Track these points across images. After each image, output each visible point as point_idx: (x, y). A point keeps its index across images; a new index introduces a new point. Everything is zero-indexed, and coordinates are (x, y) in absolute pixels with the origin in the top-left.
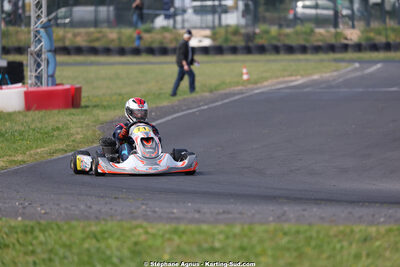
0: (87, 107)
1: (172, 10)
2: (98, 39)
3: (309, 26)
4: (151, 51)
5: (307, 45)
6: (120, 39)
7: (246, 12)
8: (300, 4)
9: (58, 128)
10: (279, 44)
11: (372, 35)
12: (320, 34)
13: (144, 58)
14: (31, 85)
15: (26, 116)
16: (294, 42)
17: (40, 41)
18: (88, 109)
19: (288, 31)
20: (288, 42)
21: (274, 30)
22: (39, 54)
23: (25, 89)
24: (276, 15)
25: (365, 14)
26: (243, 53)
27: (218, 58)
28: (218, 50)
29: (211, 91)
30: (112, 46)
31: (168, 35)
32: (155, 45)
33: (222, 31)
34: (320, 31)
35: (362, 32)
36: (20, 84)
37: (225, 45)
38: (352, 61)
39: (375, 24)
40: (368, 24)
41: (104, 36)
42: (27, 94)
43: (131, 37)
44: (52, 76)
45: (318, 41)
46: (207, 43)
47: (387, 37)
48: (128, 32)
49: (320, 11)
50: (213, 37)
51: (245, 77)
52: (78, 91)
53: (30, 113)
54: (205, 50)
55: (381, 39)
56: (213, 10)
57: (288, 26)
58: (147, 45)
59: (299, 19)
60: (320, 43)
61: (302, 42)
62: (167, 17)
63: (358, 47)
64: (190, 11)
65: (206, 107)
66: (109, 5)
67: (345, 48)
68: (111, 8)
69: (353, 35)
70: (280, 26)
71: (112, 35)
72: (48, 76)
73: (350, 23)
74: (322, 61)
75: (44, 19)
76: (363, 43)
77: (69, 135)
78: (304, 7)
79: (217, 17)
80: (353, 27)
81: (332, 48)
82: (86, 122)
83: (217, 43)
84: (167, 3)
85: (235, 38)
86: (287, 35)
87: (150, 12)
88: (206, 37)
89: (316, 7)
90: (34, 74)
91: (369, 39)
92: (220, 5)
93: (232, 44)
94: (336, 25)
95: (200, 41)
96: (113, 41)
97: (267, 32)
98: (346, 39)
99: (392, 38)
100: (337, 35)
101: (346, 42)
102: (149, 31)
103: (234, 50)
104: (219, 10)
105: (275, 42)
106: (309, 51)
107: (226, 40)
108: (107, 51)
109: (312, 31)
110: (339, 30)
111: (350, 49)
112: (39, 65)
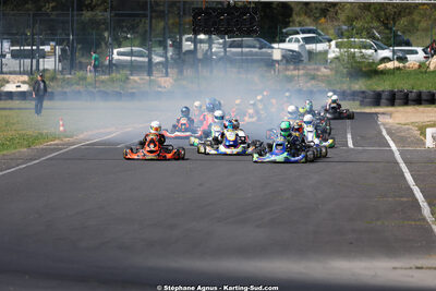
3: (124, 73)
8: (115, 51)
12: (135, 81)
19: (104, 78)
25: (178, 60)
34: (136, 78)
35: (175, 80)
39: (188, 72)
40: (181, 72)
46: (25, 88)
49: (134, 58)
54: (23, 95)
56: (31, 55)
57: (104, 73)
59: (114, 65)
60: (134, 91)
64: (8, 56)
67: (159, 95)
69: (167, 83)
73: (164, 71)
78: (119, 54)
79: (34, 61)
80: (167, 74)
86: (103, 82)
88: (24, 82)
89: (131, 54)
92: (38, 50)
94: (150, 73)
95: (19, 86)
97: (84, 79)
98: (160, 87)
100: (150, 81)
101: (159, 90)
104: (37, 55)
109: (128, 79)
110: (153, 78)
111: (163, 97)
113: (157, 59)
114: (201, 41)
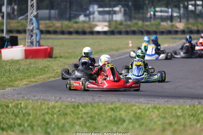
0: (56, 57)
1: (88, 12)
2: (51, 27)
3: (158, 21)
4: (77, 33)
5: (157, 30)
6: (62, 26)
7: (125, 14)
9: (46, 67)
10: (143, 30)
11: (190, 26)
12: (164, 25)
13: (74, 36)
14: (28, 46)
15: (26, 61)
16: (150, 29)
17: (33, 24)
18: (57, 59)
19: (147, 23)
20: (148, 29)
21: (140, 23)
22: (32, 31)
23: (25, 48)
24: (141, 16)
25: (186, 15)
26: (125, 34)
27: (112, 37)
28: (112, 33)
29: (117, 51)
30: (58, 30)
31: (86, 25)
32: (80, 30)
33: (114, 23)
34: (164, 24)
35: (185, 25)
36: (22, 46)
37: (115, 30)
38: (181, 39)
39: (191, 21)
40: (188, 20)
41: (54, 25)
42: (26, 51)
43: (67, 26)
44: (39, 42)
45: (163, 28)
46: (106, 29)
47: (198, 27)
48: (66, 23)
49: (163, 14)
50: (109, 26)
51: (130, 45)
52: (52, 49)
53: (28, 60)
54: (105, 33)
55: (195, 28)
56: (109, 13)
57: (147, 21)
58: (76, 29)
60: (164, 30)
61: (155, 29)
62: (85, 16)
63: (183, 32)
64: (96, 13)
65: (118, 58)
66: (56, 9)
67: (176, 32)
68: (57, 11)
69: (180, 26)
70: (143, 21)
71: (58, 24)
72: (37, 42)
73: (179, 20)
74: (165, 38)
75: (35, 13)
76: (186, 30)
77: (54, 70)
79: (111, 16)
80: (180, 22)
81: (169, 32)
82: (59, 64)
83: (111, 29)
84: (85, 9)
85: (120, 27)
86: (147, 26)
87: (77, 13)
88: (105, 26)
89: (161, 11)
90: (29, 41)
91: (188, 28)
92: (112, 10)
93: (119, 30)
94: (172, 21)
95: (103, 28)
96: (58, 27)
97: (137, 24)
98: (177, 28)
99: (200, 28)
100: (172, 26)
101: (176, 29)
102: (76, 23)
103: (120, 33)
104: (112, 13)
105: (141, 29)
106: (158, 34)
107: (116, 28)
108: (55, 32)
109: (160, 24)
110: (173, 23)
111: (179, 33)
112: (32, 36)
113: (175, 14)
114: (198, 5)
